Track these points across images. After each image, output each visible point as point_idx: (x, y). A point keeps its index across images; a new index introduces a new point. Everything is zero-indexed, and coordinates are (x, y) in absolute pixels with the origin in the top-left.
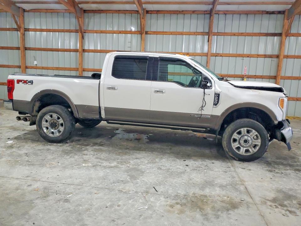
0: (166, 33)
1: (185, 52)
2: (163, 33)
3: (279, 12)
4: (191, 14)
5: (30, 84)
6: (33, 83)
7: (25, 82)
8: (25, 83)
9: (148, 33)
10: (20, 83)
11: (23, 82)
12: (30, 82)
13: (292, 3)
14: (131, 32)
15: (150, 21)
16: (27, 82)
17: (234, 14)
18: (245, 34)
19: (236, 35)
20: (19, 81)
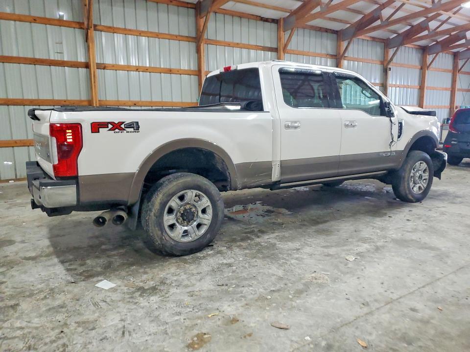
0: (131, 33)
1: (165, 67)
2: (126, 32)
3: (274, 21)
4: (168, 5)
5: (132, 130)
6: (139, 127)
7: (117, 126)
8: (117, 130)
9: (98, 28)
10: (100, 129)
11: (110, 126)
12: (130, 125)
13: (291, 10)
14: (60, 22)
15: (98, 6)
16: (123, 126)
17: (226, 14)
18: (241, 45)
19: (231, 45)
20: (96, 127)
